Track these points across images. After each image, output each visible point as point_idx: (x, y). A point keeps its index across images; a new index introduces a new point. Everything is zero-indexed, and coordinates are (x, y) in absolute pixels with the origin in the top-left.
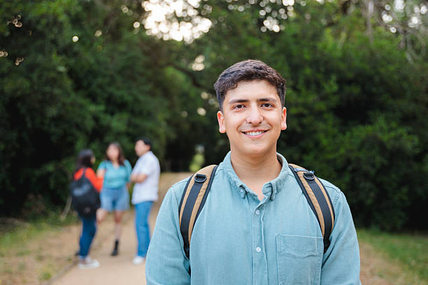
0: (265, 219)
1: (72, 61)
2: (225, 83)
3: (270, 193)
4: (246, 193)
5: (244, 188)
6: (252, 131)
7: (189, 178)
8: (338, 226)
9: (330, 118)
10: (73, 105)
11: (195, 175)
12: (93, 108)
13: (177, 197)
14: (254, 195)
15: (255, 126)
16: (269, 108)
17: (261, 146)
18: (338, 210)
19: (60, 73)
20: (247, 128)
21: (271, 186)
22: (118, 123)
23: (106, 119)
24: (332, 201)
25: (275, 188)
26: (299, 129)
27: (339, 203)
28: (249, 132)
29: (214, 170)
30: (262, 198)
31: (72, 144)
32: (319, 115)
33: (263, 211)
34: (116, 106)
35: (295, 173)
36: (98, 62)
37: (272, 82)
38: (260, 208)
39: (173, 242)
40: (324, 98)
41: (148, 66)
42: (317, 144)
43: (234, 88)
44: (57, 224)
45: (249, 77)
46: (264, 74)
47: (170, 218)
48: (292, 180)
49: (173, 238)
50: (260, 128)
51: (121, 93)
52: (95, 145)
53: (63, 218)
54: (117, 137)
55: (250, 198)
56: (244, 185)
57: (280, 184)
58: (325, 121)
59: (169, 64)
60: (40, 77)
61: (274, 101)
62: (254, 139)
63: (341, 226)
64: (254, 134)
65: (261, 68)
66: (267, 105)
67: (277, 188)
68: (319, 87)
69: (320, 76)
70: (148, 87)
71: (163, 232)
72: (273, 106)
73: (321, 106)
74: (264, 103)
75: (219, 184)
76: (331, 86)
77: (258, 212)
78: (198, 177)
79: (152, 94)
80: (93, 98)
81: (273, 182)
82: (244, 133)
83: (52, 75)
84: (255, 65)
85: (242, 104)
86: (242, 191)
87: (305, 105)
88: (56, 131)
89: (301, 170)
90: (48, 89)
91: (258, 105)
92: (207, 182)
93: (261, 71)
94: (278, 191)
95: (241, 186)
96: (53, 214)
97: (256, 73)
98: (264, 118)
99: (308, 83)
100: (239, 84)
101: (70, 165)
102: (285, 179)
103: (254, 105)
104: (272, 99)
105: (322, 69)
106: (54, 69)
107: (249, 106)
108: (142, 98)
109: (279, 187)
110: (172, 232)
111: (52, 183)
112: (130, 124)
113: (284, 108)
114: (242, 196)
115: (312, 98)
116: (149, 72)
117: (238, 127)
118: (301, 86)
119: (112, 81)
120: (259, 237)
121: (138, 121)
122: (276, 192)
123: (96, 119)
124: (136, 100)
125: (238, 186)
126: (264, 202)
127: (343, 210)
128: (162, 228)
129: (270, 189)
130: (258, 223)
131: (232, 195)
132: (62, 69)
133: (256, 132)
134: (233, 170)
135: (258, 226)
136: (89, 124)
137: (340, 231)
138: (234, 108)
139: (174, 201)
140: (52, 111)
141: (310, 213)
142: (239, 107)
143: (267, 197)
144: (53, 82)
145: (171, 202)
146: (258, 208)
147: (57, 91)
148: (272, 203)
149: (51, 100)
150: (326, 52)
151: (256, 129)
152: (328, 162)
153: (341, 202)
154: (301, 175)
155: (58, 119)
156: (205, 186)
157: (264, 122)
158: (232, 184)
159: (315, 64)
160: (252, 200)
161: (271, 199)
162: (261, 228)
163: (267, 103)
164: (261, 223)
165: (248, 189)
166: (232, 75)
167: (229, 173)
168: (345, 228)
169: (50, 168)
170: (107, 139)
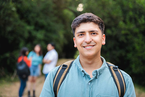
0: (92, 87)
1: (19, 6)
2: (74, 25)
3: (96, 75)
4: (85, 74)
5: (84, 72)
6: (87, 46)
7: (60, 66)
8: (127, 93)
9: (141, 36)
10: (19, 25)
11: (63, 65)
12: (28, 28)
13: (53, 74)
14: (88, 76)
15: (88, 43)
16: (95, 35)
17: (92, 53)
18: (128, 85)
19: (13, 11)
20: (85, 45)
21: (96, 72)
22: (40, 35)
23: (34, 33)
24: (125, 81)
25: (98, 73)
26: (125, 41)
27: (129, 82)
28: (86, 46)
29: (72, 63)
30: (92, 77)
31: (18, 44)
32: (135, 35)
33: (92, 83)
34: (39, 27)
35: (109, 67)
36: (32, 6)
37: (96, 23)
38: (91, 82)
39: (49, 95)
40: (138, 26)
41: (55, 9)
42: (134, 48)
43: (78, 27)
44: (10, 81)
45: (85, 21)
46: (91, 19)
47: (49, 84)
48: (107, 70)
49: (50, 93)
50: (91, 44)
51: (42, 21)
52: (29, 45)
53: (12, 78)
54: (39, 41)
55: (86, 77)
56: (84, 70)
57: (101, 71)
58: (138, 38)
59: (66, 8)
60: (4, 12)
61: (97, 31)
62: (88, 50)
63: (129, 93)
64: (88, 47)
65: (90, 17)
66: (94, 34)
67: (99, 73)
68: (136, 21)
69: (137, 16)
70: (55, 18)
71: (46, 90)
72: (97, 34)
73: (137, 30)
74: (92, 33)
75: (73, 70)
76: (142, 21)
77: (89, 83)
78: (64, 66)
79: (57, 22)
80: (29, 23)
81: (98, 70)
82: (84, 47)
83: (9, 12)
84: (88, 15)
85: (82, 34)
86: (83, 73)
87: (129, 30)
88: (11, 38)
89: (112, 65)
90: (7, 18)
91: (90, 34)
92: (68, 68)
93: (90, 18)
94: (100, 74)
95: (83, 71)
96: (8, 77)
97: (88, 19)
98: (92, 40)
99: (131, 19)
100: (80, 25)
101: (17, 54)
102: (104, 69)
103: (87, 34)
104: (96, 30)
105: (138, 12)
106: (10, 9)
107: (86, 34)
108: (52, 24)
109: (101, 73)
110: (49, 90)
111: (8, 62)
112: (45, 36)
113: (104, 34)
114: (83, 75)
115: (132, 26)
116: (56, 12)
117: (81, 44)
118: (127, 20)
119: (38, 15)
120: (89, 95)
121: (49, 34)
122: (98, 74)
123: (30, 33)
124: (49, 25)
125: (81, 71)
126: (93, 79)
127: (130, 85)
128: (45, 88)
129: (96, 73)
130: (89, 89)
131: (79, 75)
132: (14, 9)
133: (89, 46)
134: (80, 64)
135: (89, 90)
136: (26, 35)
137: (128, 95)
138: (79, 35)
139: (52, 76)
140: (9, 29)
141: (114, 85)
142: (81, 35)
143: (94, 77)
144: (10, 15)
145: (50, 76)
146: (90, 82)
147: (11, 19)
148: (97, 80)
149: (8, 23)
150: (140, 5)
151: (89, 45)
152: (139, 57)
153: (130, 81)
154: (112, 67)
155: (12, 32)
156: (66, 70)
157: (93, 42)
158: (78, 70)
159: (134, 10)
160: (87, 78)
161: (96, 78)
162: (90, 91)
163: (94, 32)
164: (90, 89)
165: (85, 72)
166: (77, 21)
167: (78, 64)
168: (130, 93)
169: (8, 55)
170: (35, 42)
